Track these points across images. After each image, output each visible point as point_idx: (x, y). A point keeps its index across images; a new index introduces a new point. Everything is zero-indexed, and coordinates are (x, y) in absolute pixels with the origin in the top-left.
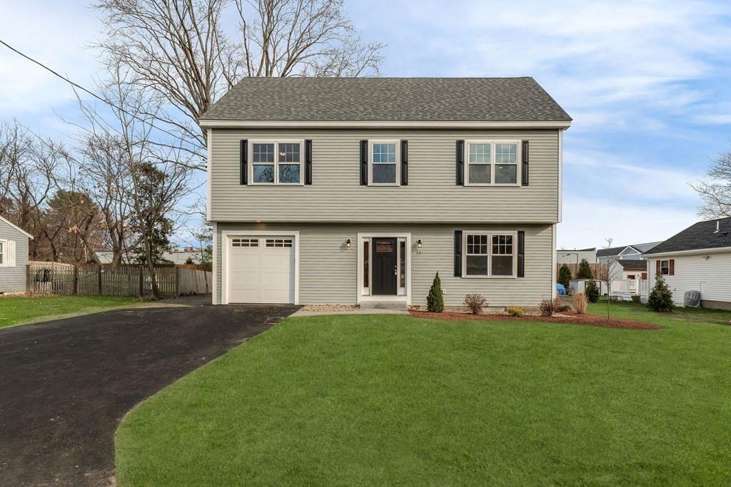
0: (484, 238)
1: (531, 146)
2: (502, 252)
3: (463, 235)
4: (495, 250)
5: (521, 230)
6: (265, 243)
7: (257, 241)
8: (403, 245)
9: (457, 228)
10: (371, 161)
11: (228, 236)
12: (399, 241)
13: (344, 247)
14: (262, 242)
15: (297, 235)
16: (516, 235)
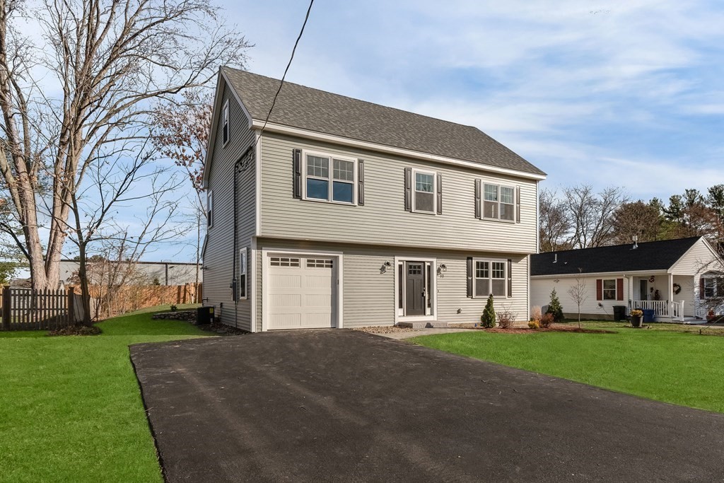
0: (487, 264)
1: (521, 191)
2: (498, 276)
3: (473, 261)
4: (494, 275)
5: (510, 258)
6: (306, 263)
7: (297, 260)
8: (430, 268)
9: (468, 255)
10: (414, 190)
11: (268, 254)
13: (383, 269)
14: (303, 261)
15: (341, 256)
16: (507, 263)
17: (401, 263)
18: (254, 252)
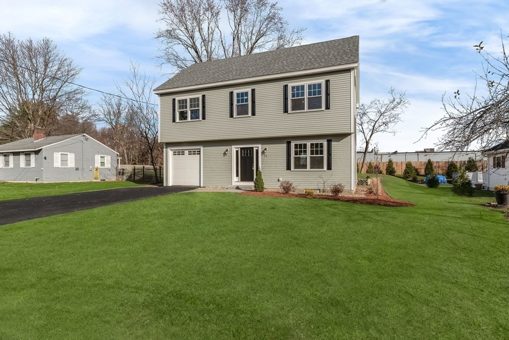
0: (305, 145)
1: (331, 83)
2: (317, 153)
3: (292, 144)
4: (312, 153)
5: (329, 138)
6: (188, 153)
7: (184, 152)
8: (257, 151)
9: (287, 140)
11: (171, 150)
12: (255, 149)
13: (225, 154)
14: (186, 152)
15: (202, 149)
16: (326, 142)
17: (237, 149)
18: (164, 150)
